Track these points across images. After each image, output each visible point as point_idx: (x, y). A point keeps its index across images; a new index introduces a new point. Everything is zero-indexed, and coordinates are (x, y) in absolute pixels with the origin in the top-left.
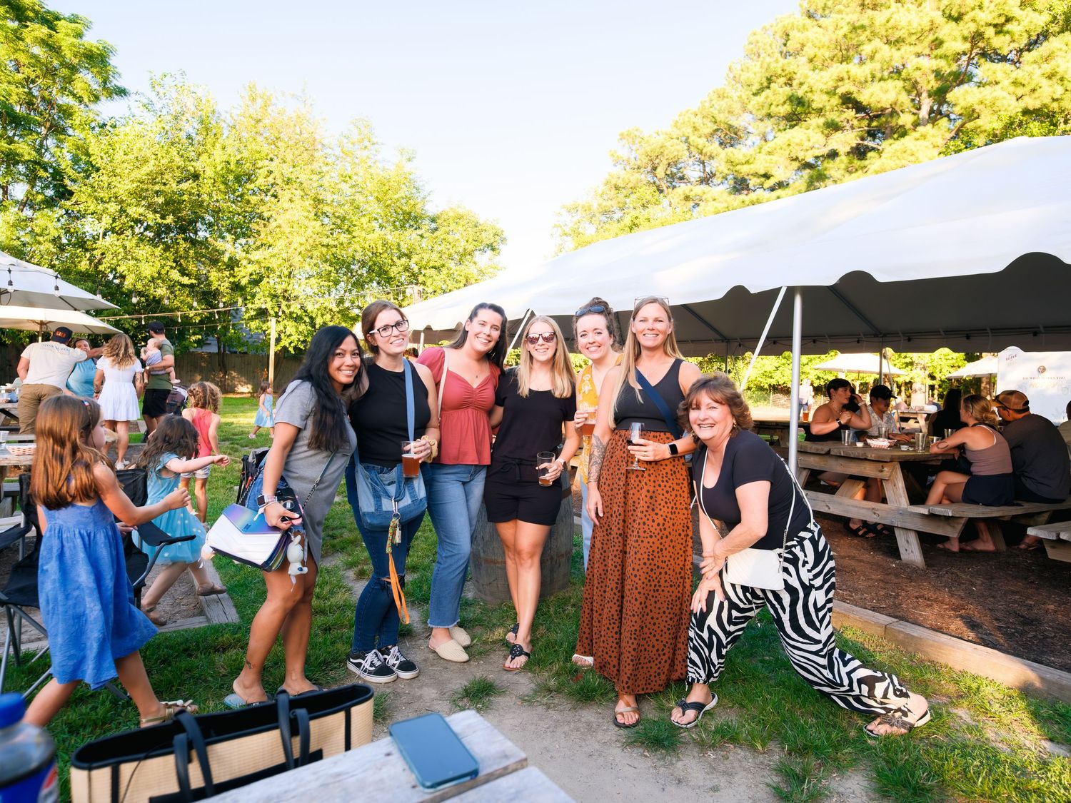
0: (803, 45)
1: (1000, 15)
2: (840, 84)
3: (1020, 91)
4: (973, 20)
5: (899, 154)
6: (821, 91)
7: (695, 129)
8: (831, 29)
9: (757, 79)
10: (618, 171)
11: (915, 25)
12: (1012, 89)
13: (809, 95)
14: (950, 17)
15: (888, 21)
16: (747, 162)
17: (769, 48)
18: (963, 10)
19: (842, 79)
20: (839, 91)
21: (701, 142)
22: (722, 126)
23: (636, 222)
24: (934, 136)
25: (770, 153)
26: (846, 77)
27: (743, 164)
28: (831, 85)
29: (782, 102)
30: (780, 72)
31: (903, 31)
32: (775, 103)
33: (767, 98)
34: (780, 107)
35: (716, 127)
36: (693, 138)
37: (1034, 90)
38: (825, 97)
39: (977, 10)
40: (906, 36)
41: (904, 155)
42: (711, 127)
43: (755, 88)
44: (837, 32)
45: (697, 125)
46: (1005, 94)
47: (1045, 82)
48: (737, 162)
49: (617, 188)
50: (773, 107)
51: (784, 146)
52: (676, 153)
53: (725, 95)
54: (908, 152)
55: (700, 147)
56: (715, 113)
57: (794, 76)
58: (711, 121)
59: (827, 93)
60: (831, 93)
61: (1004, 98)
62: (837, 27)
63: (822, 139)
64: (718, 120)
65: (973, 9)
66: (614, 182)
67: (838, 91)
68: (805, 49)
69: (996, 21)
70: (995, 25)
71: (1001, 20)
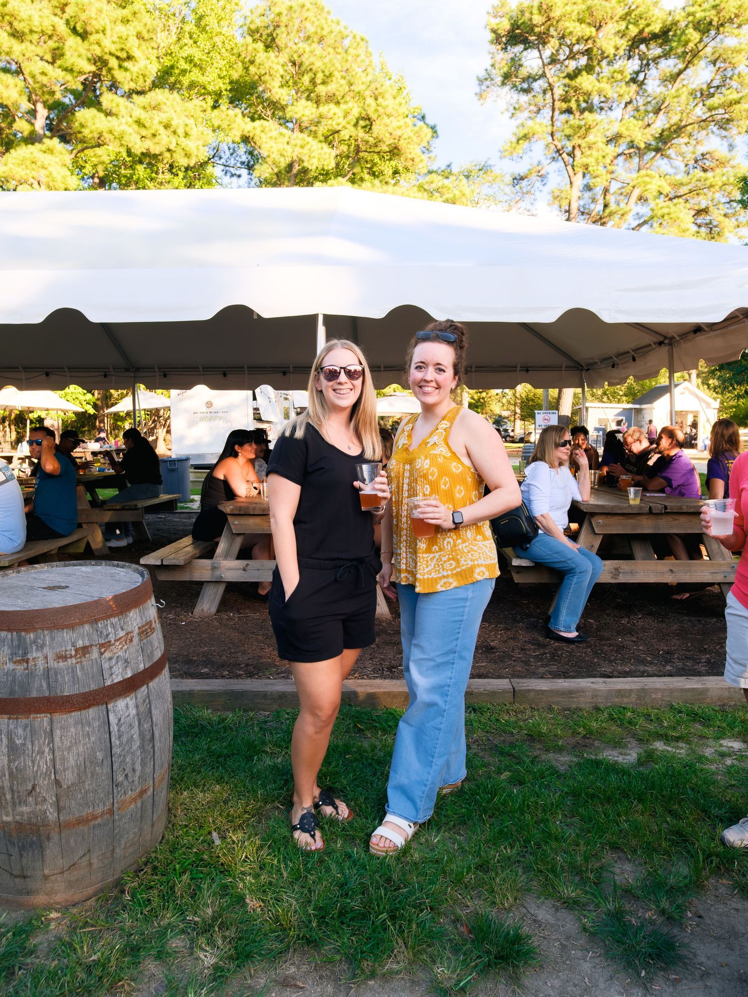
1: (122, 49)
3: (144, 132)
4: (98, 44)
11: (36, 23)
12: (135, 127)
14: (74, 30)
18: (89, 29)
24: (61, 153)
37: (154, 135)
39: (101, 34)
40: (27, 30)
46: (132, 131)
47: (162, 130)
61: (131, 134)
65: (97, 32)
69: (119, 54)
70: (118, 58)
71: (123, 55)
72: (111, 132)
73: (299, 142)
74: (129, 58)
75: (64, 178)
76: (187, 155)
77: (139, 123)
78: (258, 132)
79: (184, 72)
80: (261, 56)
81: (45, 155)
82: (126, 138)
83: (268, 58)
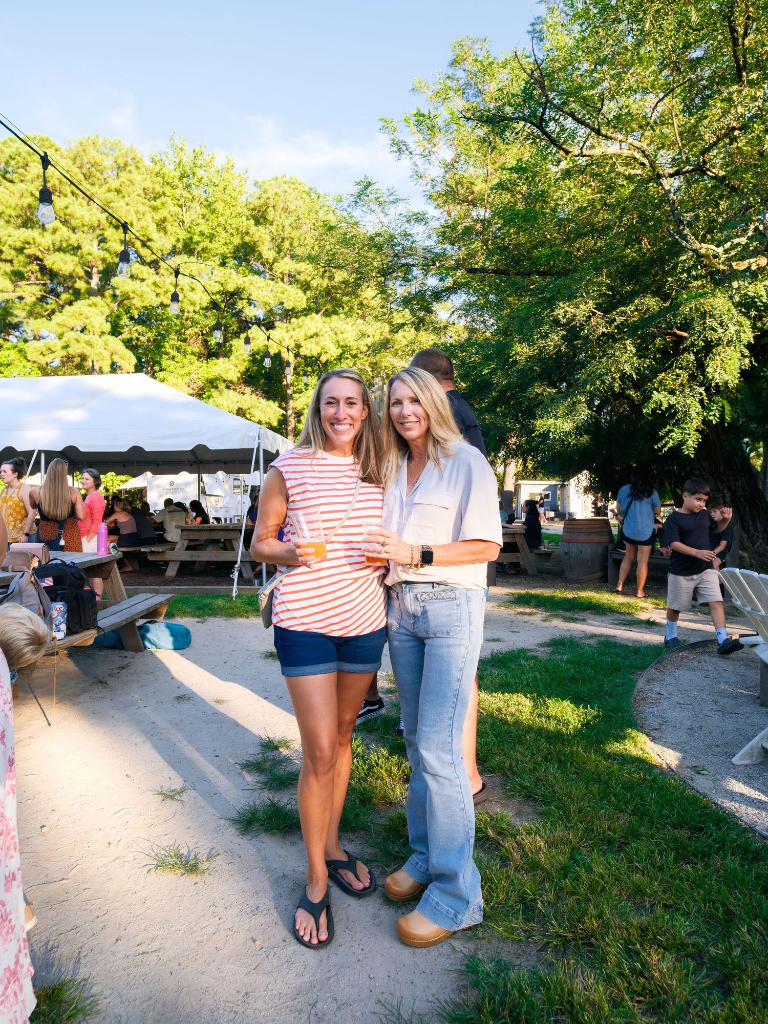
2: (27, 246)
5: (77, 315)
6: (10, 246)
8: (17, 195)
11: (87, 220)
12: (153, 287)
15: (66, 208)
19: (28, 243)
26: (32, 242)
28: (19, 244)
31: (77, 221)
40: (80, 225)
44: (23, 199)
46: (149, 290)
54: (85, 316)
59: (15, 249)
60: (20, 250)
62: (22, 196)
63: (10, 286)
67: (25, 251)
69: (141, 238)
70: (141, 241)
71: (145, 239)
72: (134, 292)
73: (280, 290)
74: (149, 240)
75: (101, 324)
76: (193, 304)
77: (155, 284)
78: (247, 285)
79: (197, 243)
80: (253, 229)
81: (91, 308)
82: (145, 295)
83: (258, 231)
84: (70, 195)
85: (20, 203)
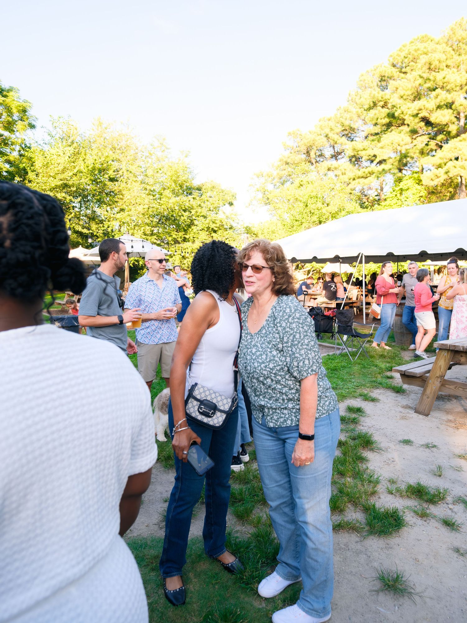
0: (397, 88)
2: (420, 112)
5: (453, 150)
6: (409, 114)
7: (332, 129)
8: (412, 80)
9: (368, 103)
10: (287, 153)
13: (402, 115)
15: (444, 78)
16: (364, 149)
17: (371, 83)
19: (420, 110)
20: (420, 116)
21: (336, 137)
22: (347, 128)
23: (301, 183)
25: (382, 148)
26: (423, 108)
27: (362, 150)
28: (415, 112)
29: (384, 117)
30: (380, 99)
31: (452, 84)
32: (380, 118)
33: (375, 114)
34: (383, 120)
35: (343, 129)
36: (330, 135)
38: (412, 118)
41: (456, 150)
42: (340, 128)
43: (366, 107)
44: (416, 82)
45: (332, 127)
48: (359, 149)
49: (287, 163)
50: (379, 120)
51: (390, 144)
52: (321, 144)
53: (349, 111)
54: (458, 149)
55: (335, 140)
56: (343, 121)
57: (388, 101)
58: (341, 125)
59: (413, 116)
60: (416, 116)
62: (415, 80)
63: (409, 140)
64: (345, 124)
66: (285, 160)
68: (398, 90)
84: (445, 68)
85: (414, 85)
